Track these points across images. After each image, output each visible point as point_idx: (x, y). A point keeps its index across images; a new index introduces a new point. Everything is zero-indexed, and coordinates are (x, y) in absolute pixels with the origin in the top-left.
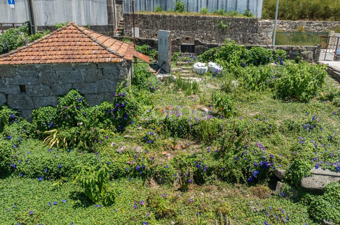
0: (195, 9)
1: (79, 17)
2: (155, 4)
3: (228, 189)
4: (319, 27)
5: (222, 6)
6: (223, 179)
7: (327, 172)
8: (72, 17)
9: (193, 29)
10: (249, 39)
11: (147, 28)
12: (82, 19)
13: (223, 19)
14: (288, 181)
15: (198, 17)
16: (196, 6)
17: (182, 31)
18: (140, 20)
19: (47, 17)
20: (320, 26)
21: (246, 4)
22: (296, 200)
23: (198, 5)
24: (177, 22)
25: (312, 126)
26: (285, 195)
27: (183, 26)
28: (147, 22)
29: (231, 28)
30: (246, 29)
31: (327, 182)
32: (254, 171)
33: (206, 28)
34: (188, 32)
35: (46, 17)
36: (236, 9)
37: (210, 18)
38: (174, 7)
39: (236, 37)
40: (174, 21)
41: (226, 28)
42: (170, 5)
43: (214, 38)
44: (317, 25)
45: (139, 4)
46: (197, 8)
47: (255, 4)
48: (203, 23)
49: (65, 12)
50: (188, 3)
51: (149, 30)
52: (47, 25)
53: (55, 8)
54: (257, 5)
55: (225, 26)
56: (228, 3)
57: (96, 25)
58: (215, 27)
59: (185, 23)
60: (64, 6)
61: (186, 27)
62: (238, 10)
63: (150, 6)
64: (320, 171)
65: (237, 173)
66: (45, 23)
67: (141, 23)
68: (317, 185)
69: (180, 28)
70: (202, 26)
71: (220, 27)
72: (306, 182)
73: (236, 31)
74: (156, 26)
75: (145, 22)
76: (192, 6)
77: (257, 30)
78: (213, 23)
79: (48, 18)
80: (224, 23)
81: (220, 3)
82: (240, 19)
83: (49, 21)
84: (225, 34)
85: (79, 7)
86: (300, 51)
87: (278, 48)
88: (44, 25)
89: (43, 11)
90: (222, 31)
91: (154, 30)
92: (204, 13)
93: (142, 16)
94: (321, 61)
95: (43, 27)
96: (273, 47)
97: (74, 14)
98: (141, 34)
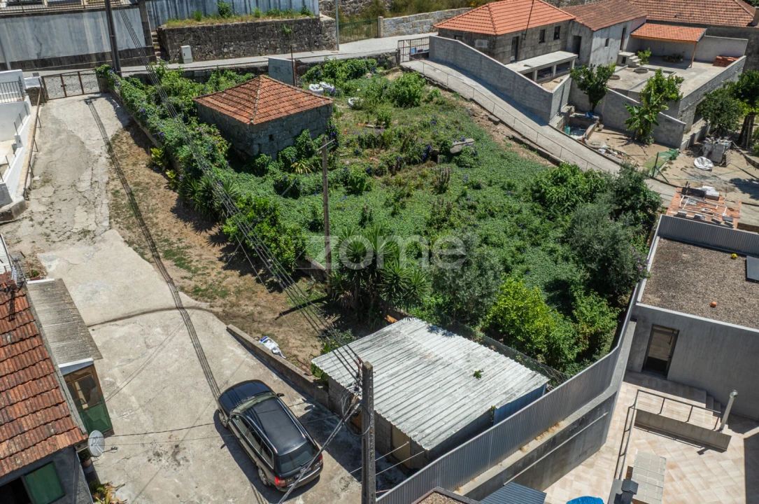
0: (243, 10)
1: (98, 40)
2: (189, 8)
3: (414, 168)
4: (354, 5)
5: (275, 4)
6: (409, 164)
7: (460, 143)
8: (85, 42)
9: (255, 38)
10: (315, 42)
11: (198, 45)
12: (104, 43)
13: (286, 22)
14: (443, 154)
15: (258, 23)
16: (243, 6)
17: (242, 43)
18: (189, 36)
19: (41, 44)
20: (356, 2)
21: (300, 0)
22: (449, 161)
23: (245, 5)
24: (234, 32)
25: (435, 122)
26: (444, 161)
27: (242, 35)
28: (198, 36)
29: (295, 32)
30: (310, 31)
31: (461, 147)
32: (424, 154)
33: (268, 35)
34: (249, 42)
35: (38, 45)
36: (291, 6)
37: (271, 23)
38: (216, 9)
39: (301, 42)
40: (231, 31)
41: (290, 32)
42: (210, 7)
43: (278, 46)
44: (352, 2)
45: (166, 9)
46: (246, 8)
47: (311, 0)
48: (264, 30)
49: (73, 34)
50: (233, 3)
51: (202, 47)
52: (42, 57)
53: (54, 30)
54: (313, 1)
55: (288, 30)
56: (281, 1)
57: (127, 48)
58: (278, 33)
59: (244, 32)
60: (69, 26)
61: (245, 37)
62: (293, 8)
63: (183, 10)
64: (456, 143)
65: (416, 157)
66: (38, 55)
67: (191, 39)
68: (457, 151)
69: (239, 39)
70: (263, 34)
71: (284, 32)
72: (453, 150)
73: (300, 34)
74: (210, 41)
75: (195, 36)
76: (238, 7)
77: (321, 30)
78: (275, 29)
79: (43, 46)
80: (287, 27)
81: (272, 1)
82: (302, 21)
83: (44, 50)
84: (289, 39)
85: (96, 26)
86: (386, 58)
87: (368, 58)
88: (36, 58)
89: (30, 36)
90: (286, 37)
91: (209, 47)
92: (257, 16)
93: (190, 29)
94: (401, 64)
95: (35, 61)
96: (364, 57)
97: (90, 36)
98: (193, 53)
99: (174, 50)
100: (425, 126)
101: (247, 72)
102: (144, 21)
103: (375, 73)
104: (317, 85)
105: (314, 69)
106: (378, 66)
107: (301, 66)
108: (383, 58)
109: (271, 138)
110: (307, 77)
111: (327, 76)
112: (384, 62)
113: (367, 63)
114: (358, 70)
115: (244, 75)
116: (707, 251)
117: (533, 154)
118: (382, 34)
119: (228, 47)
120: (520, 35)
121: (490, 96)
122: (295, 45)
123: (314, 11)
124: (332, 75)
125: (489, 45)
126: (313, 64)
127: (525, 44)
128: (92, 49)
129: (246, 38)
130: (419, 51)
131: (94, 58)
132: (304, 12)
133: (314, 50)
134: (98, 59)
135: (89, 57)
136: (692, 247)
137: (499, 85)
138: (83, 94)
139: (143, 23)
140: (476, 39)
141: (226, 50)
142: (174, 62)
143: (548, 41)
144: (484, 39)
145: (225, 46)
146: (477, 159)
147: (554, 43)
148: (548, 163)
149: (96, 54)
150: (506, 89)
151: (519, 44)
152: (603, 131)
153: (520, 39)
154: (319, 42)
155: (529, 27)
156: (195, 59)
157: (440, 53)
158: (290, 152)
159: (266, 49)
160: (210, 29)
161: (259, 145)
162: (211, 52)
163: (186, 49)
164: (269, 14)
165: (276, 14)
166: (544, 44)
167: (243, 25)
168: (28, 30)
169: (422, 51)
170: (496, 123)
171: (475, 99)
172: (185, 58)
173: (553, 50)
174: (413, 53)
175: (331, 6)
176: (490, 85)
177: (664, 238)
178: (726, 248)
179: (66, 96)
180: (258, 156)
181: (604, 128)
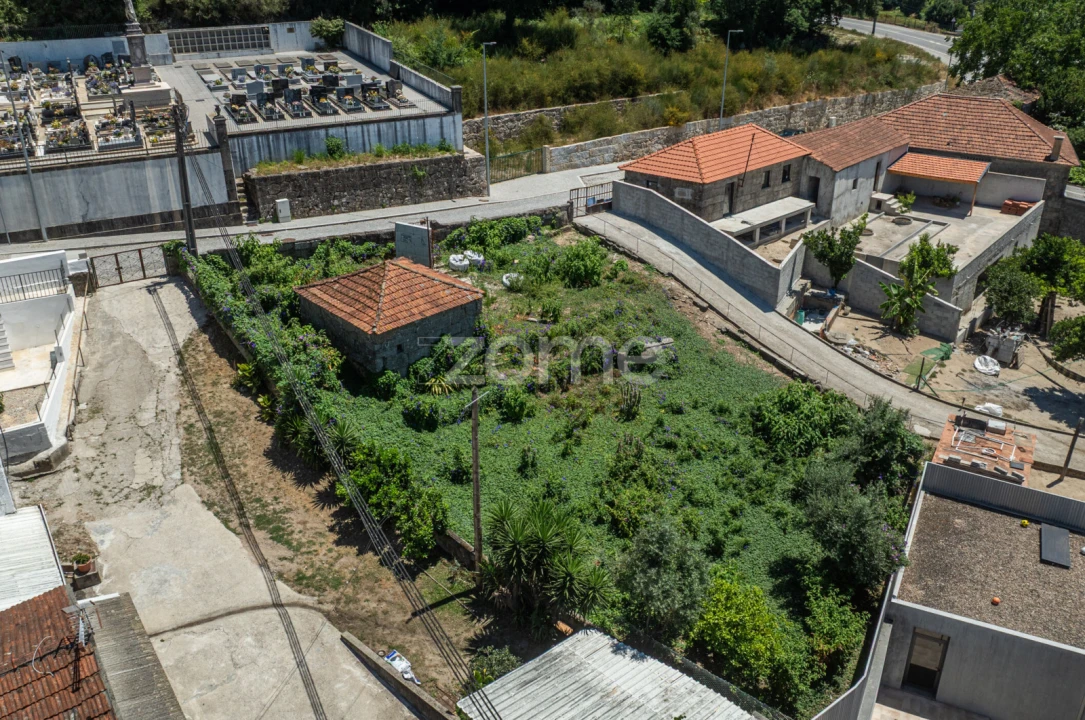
0: (361, 146)
1: (164, 195)
2: (288, 145)
3: (592, 380)
4: (510, 124)
5: (404, 137)
8: (147, 198)
9: (376, 186)
10: (458, 186)
11: (300, 196)
12: (172, 199)
13: (418, 162)
15: (380, 166)
16: (360, 141)
17: (359, 192)
18: (287, 186)
19: (88, 203)
20: (512, 121)
21: (438, 131)
23: (364, 140)
24: (348, 178)
27: (358, 183)
28: (300, 186)
29: (430, 175)
30: (450, 173)
33: (394, 180)
34: (368, 191)
35: (84, 204)
36: (425, 140)
37: (398, 165)
38: (323, 147)
39: (438, 187)
40: (343, 177)
41: (424, 176)
42: (315, 144)
43: (407, 194)
44: (507, 121)
45: (256, 148)
46: (364, 144)
47: (452, 130)
48: (389, 174)
49: (131, 189)
50: (347, 138)
51: (304, 199)
52: (88, 220)
53: (106, 184)
54: (455, 131)
55: (421, 173)
56: (412, 133)
57: (203, 204)
58: (407, 178)
59: (361, 179)
60: (126, 179)
61: (363, 184)
62: (428, 142)
63: (279, 149)
66: (84, 217)
67: (290, 190)
69: (355, 187)
70: (387, 179)
71: (415, 176)
73: (437, 178)
74: (315, 191)
75: (295, 186)
76: (354, 143)
77: (465, 172)
78: (403, 172)
79: (90, 205)
80: (420, 169)
81: (399, 134)
82: (441, 160)
83: (91, 211)
84: (422, 185)
85: (163, 177)
86: (554, 214)
87: (530, 215)
88: (80, 221)
89: (75, 194)
90: (418, 182)
91: (314, 198)
92: (379, 155)
93: (289, 177)
94: (576, 220)
95: (79, 225)
96: (524, 214)
97: (153, 191)
98: (292, 208)
99: (267, 205)
100: (607, 317)
101: (365, 241)
102: (227, 168)
103: (539, 234)
104: (460, 256)
105: (456, 232)
106: (543, 225)
107: (439, 230)
108: (549, 214)
109: (400, 348)
110: (447, 244)
111: (474, 241)
112: (551, 220)
113: (528, 221)
114: (516, 232)
115: (361, 244)
116: (989, 514)
117: (754, 356)
118: (548, 168)
119: (339, 198)
120: (736, 180)
121: (695, 268)
122: (430, 192)
123: (456, 145)
124: (481, 241)
125: (694, 195)
126: (455, 227)
127: (742, 192)
128: (156, 208)
129: (364, 186)
130: (599, 201)
131: (158, 219)
132: (443, 148)
133: (456, 197)
134: (163, 220)
135: (151, 217)
136: (969, 509)
137: (708, 252)
138: (145, 278)
139: (225, 172)
140: (675, 187)
141: (336, 202)
142: (266, 221)
143: (774, 186)
144: (688, 187)
145: (335, 198)
146: (678, 368)
147: (783, 187)
148: (775, 370)
149: (161, 214)
150: (716, 259)
151: (735, 192)
152: (851, 315)
153: (736, 185)
154: (463, 186)
155: (749, 169)
156: (294, 216)
157: (627, 204)
158: (426, 365)
159: (391, 198)
160: (315, 176)
161: (384, 359)
162: (317, 206)
163: (283, 203)
164: (395, 151)
165: (404, 152)
166: (769, 189)
167: (360, 168)
168: (72, 185)
169: (602, 200)
170: (703, 310)
171: (675, 273)
172: (280, 215)
173: (781, 196)
174: (591, 204)
175: (478, 128)
176: (696, 252)
177: (932, 493)
178: (1014, 510)
179: (122, 282)
180: (382, 373)
181: (851, 311)
